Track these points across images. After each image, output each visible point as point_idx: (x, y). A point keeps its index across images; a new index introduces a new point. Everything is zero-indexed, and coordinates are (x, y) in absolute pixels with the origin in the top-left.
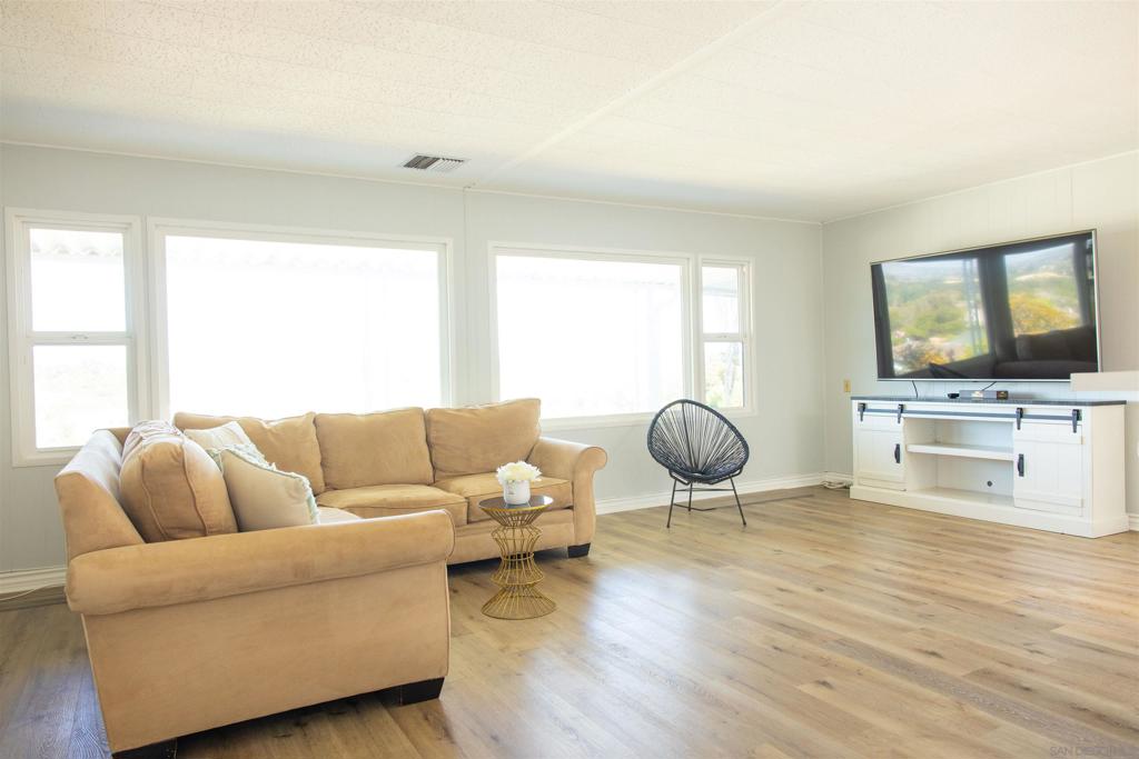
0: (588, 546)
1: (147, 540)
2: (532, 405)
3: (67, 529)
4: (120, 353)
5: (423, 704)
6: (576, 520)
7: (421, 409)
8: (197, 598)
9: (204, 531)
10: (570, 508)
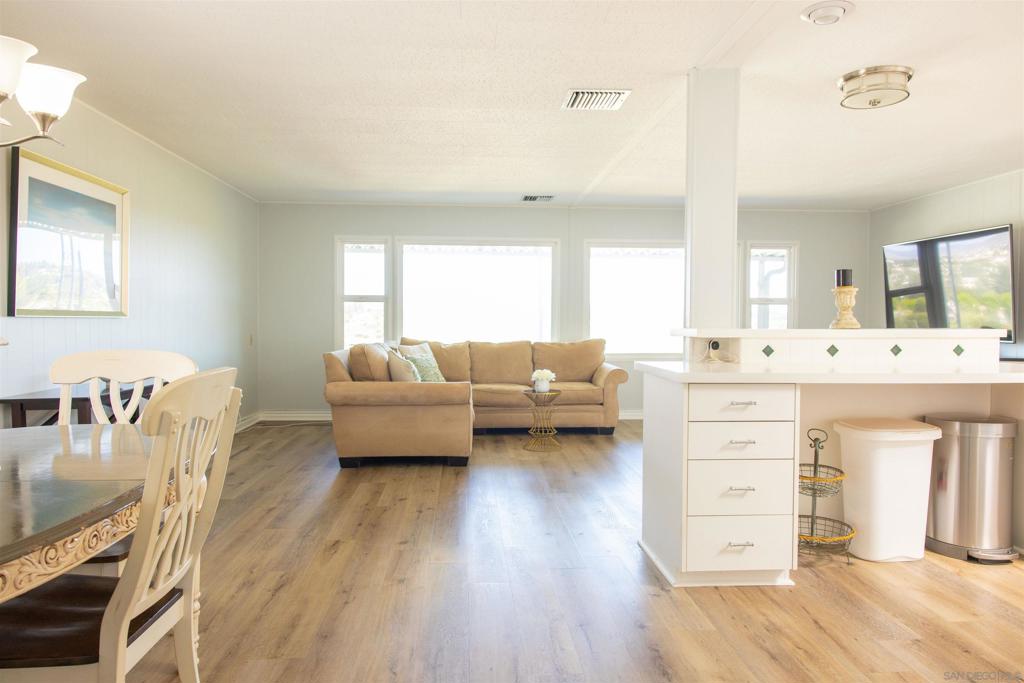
0: (613, 429)
1: (354, 380)
2: (600, 344)
3: (327, 374)
4: (381, 306)
5: (457, 468)
6: (605, 412)
7: (530, 342)
8: (366, 404)
9: (373, 380)
10: (602, 404)
